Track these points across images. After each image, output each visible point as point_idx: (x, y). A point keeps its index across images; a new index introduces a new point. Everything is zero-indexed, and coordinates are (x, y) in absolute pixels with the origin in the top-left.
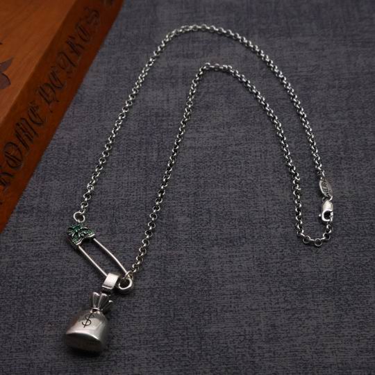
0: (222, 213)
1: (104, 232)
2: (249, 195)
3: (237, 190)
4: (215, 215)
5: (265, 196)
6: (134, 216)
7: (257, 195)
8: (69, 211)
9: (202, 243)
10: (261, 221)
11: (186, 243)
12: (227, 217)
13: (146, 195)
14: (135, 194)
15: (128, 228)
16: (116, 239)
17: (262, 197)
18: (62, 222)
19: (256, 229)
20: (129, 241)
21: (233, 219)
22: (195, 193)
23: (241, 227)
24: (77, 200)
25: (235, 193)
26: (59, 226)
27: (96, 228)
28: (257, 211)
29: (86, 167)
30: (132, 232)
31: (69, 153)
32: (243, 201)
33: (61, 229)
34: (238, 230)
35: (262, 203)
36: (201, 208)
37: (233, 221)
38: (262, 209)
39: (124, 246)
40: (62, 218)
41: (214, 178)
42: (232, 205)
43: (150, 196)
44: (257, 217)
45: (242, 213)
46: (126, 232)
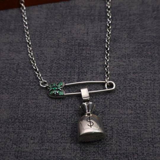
0: (121, 131)
1: (36, 141)
2: (142, 116)
3: (133, 112)
4: (116, 132)
5: (153, 119)
6: (58, 128)
7: (147, 117)
8: (13, 120)
9: (106, 156)
10: (149, 139)
11: (94, 155)
12: (124, 135)
13: (68, 111)
14: (60, 109)
15: (54, 138)
16: (44, 147)
17: (150, 119)
18: (7, 129)
19: (145, 147)
20: (53, 149)
21: (129, 137)
22: (102, 112)
23: (134, 144)
24: (20, 111)
25: (131, 114)
26: (5, 133)
27: (31, 136)
28: (146, 131)
29: (28, 84)
30: (56, 143)
31: (17, 72)
32: (137, 121)
33: (6, 135)
34: (132, 147)
35: (151, 124)
36: (106, 125)
37: (129, 139)
38: (150, 130)
39: (50, 154)
40: (7, 126)
41: (116, 100)
42: (128, 124)
43: (71, 112)
44: (146, 136)
45: (136, 132)
46: (52, 142)
